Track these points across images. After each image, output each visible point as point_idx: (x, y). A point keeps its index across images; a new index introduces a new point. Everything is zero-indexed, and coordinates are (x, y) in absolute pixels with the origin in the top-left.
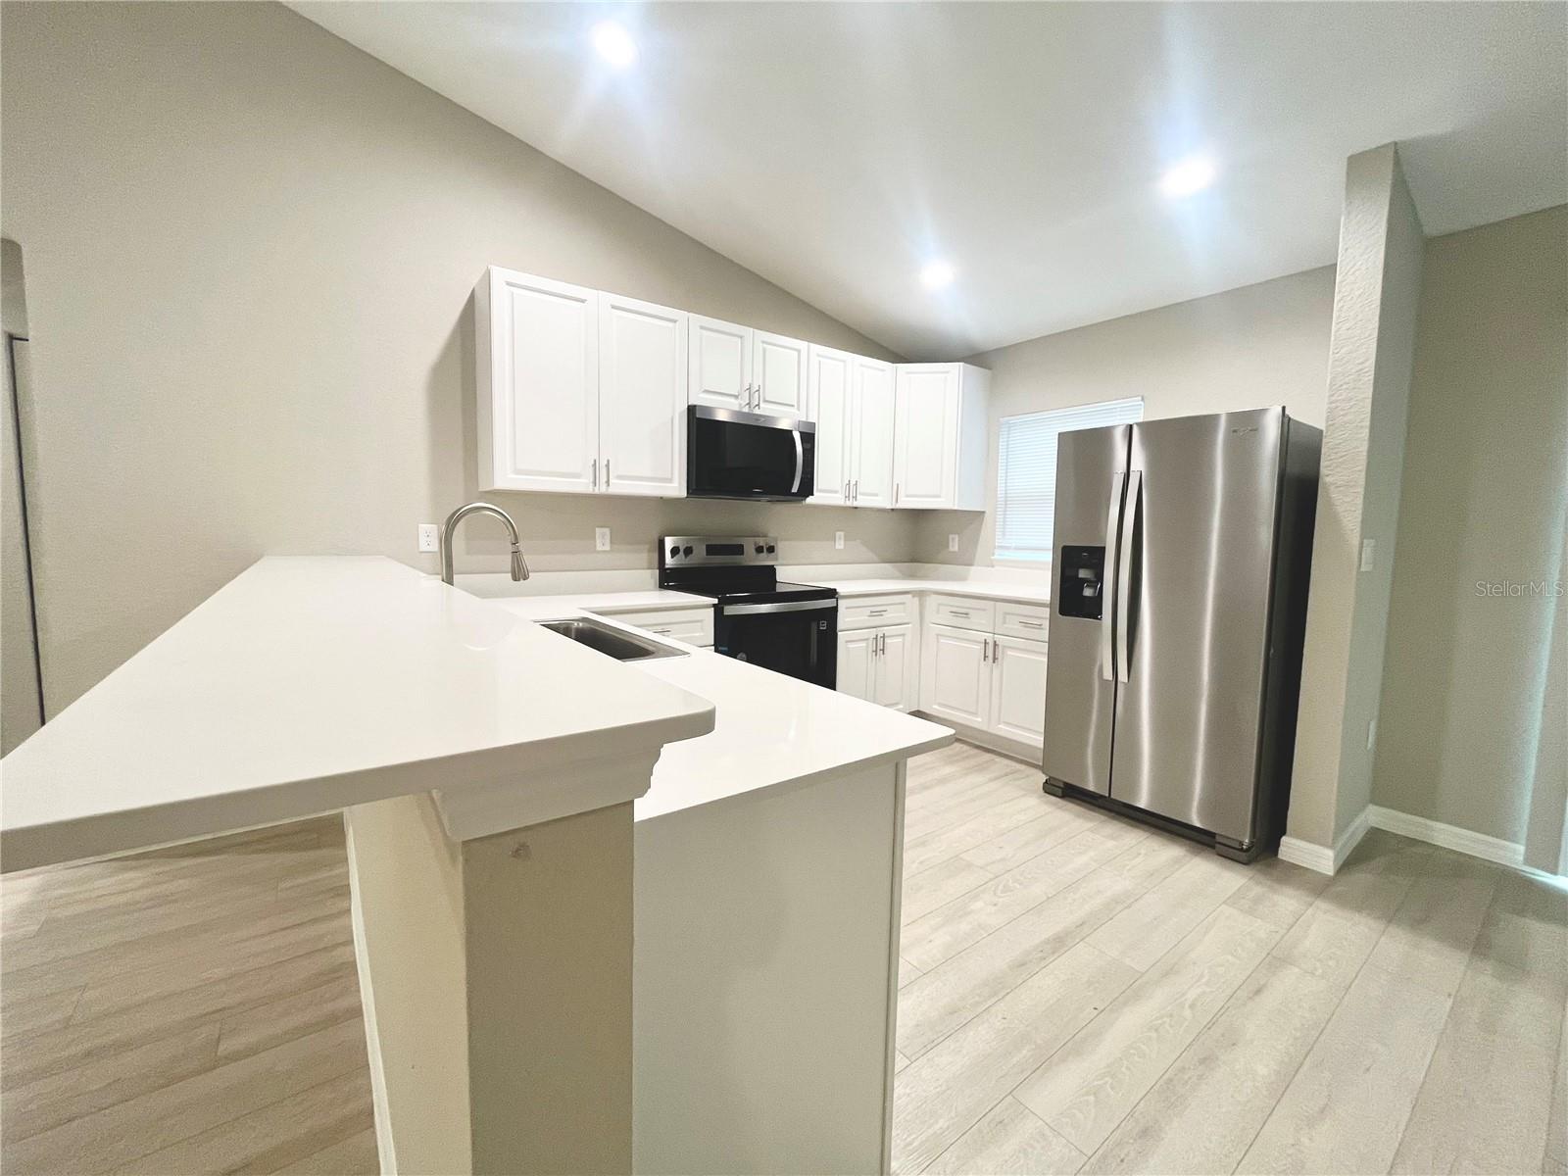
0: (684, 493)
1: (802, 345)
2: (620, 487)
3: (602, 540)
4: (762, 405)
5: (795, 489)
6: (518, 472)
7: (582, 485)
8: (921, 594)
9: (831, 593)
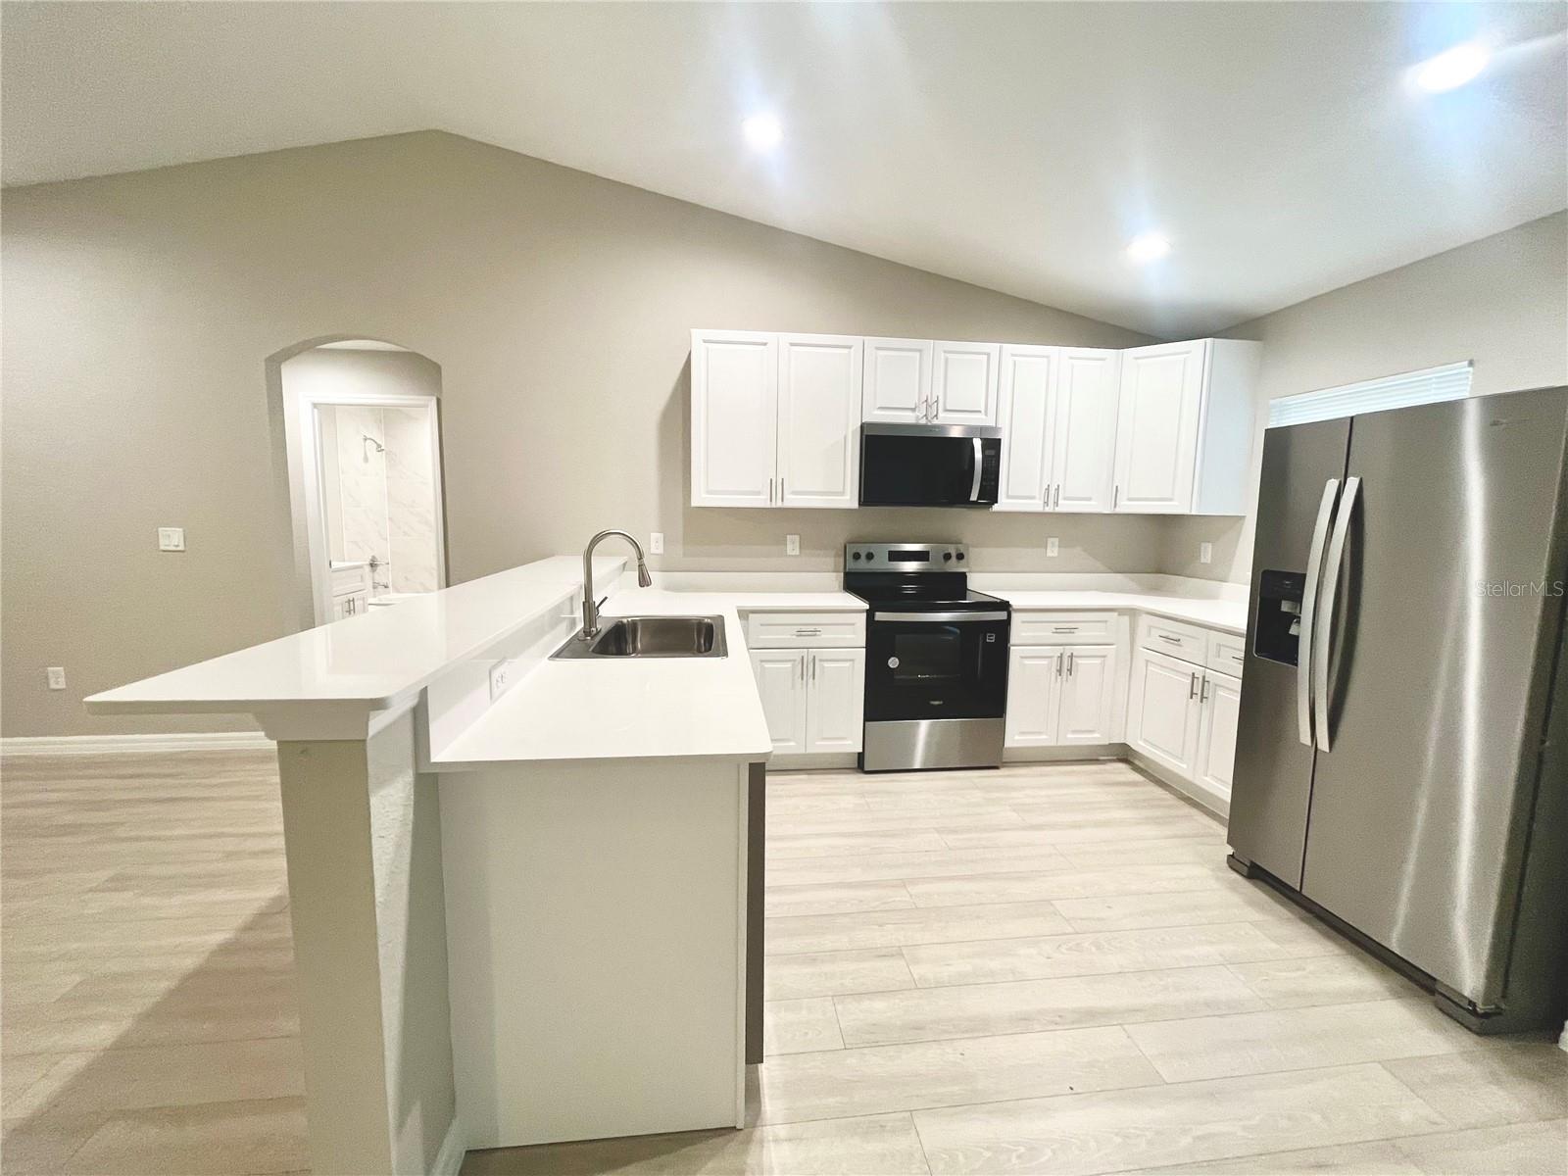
0: (855, 505)
1: (992, 347)
2: (793, 501)
3: (792, 546)
4: (941, 415)
5: (974, 497)
6: (709, 492)
7: (761, 501)
8: (1132, 613)
9: (1004, 606)
